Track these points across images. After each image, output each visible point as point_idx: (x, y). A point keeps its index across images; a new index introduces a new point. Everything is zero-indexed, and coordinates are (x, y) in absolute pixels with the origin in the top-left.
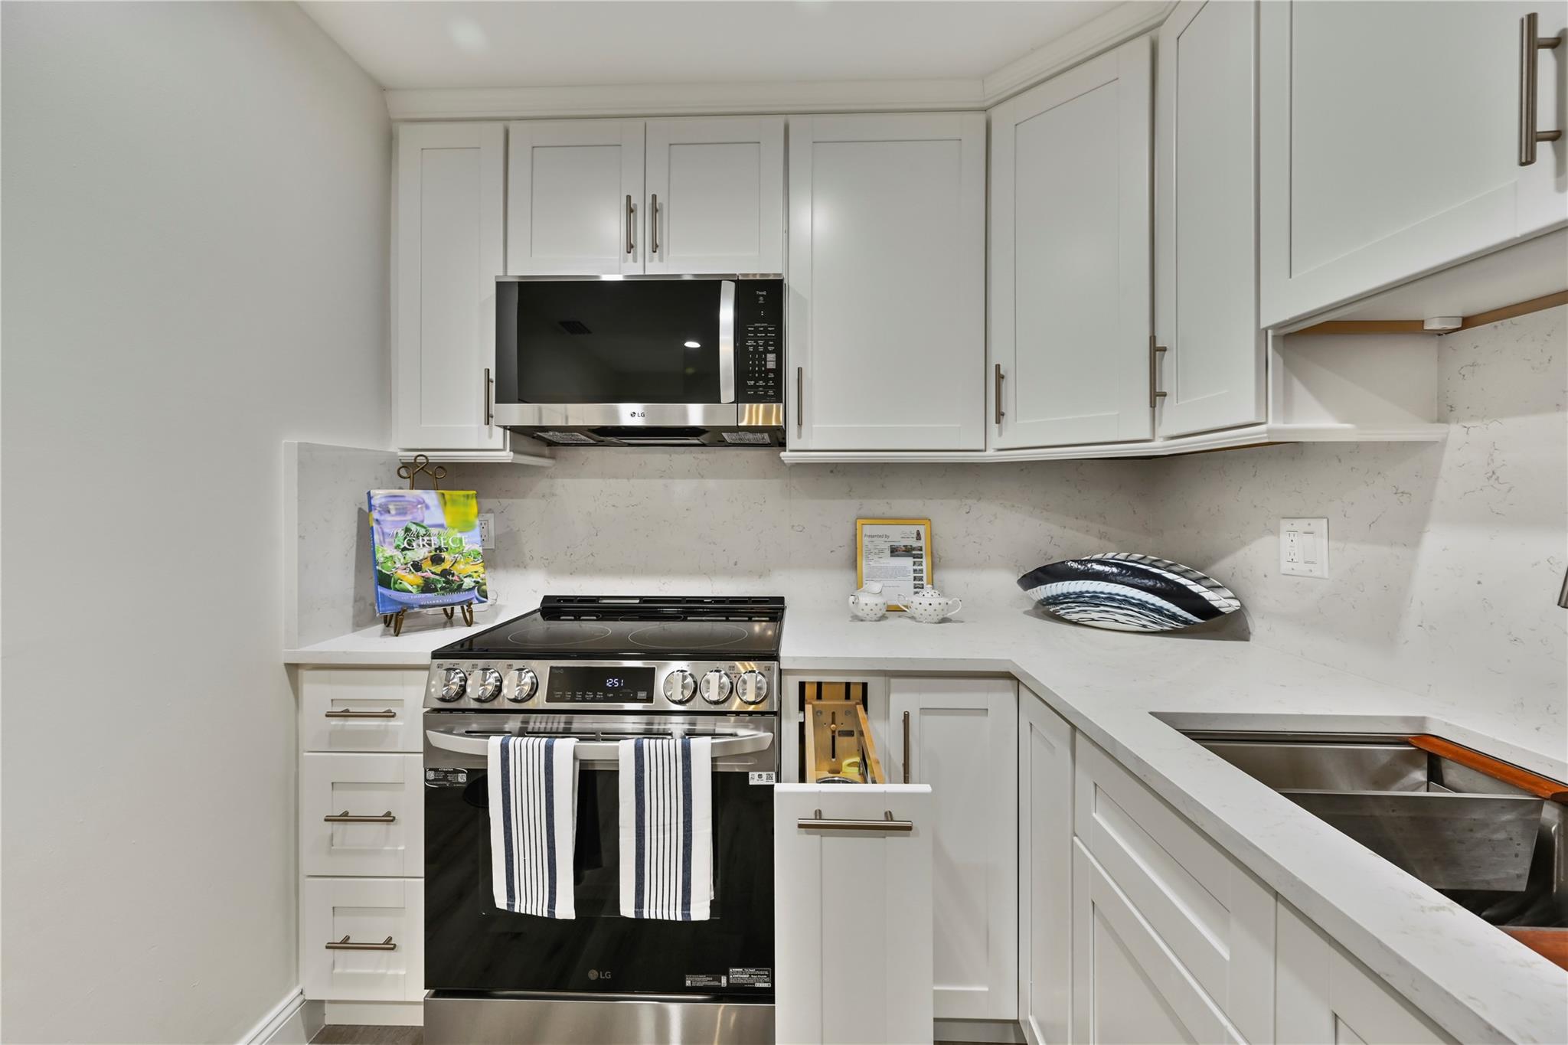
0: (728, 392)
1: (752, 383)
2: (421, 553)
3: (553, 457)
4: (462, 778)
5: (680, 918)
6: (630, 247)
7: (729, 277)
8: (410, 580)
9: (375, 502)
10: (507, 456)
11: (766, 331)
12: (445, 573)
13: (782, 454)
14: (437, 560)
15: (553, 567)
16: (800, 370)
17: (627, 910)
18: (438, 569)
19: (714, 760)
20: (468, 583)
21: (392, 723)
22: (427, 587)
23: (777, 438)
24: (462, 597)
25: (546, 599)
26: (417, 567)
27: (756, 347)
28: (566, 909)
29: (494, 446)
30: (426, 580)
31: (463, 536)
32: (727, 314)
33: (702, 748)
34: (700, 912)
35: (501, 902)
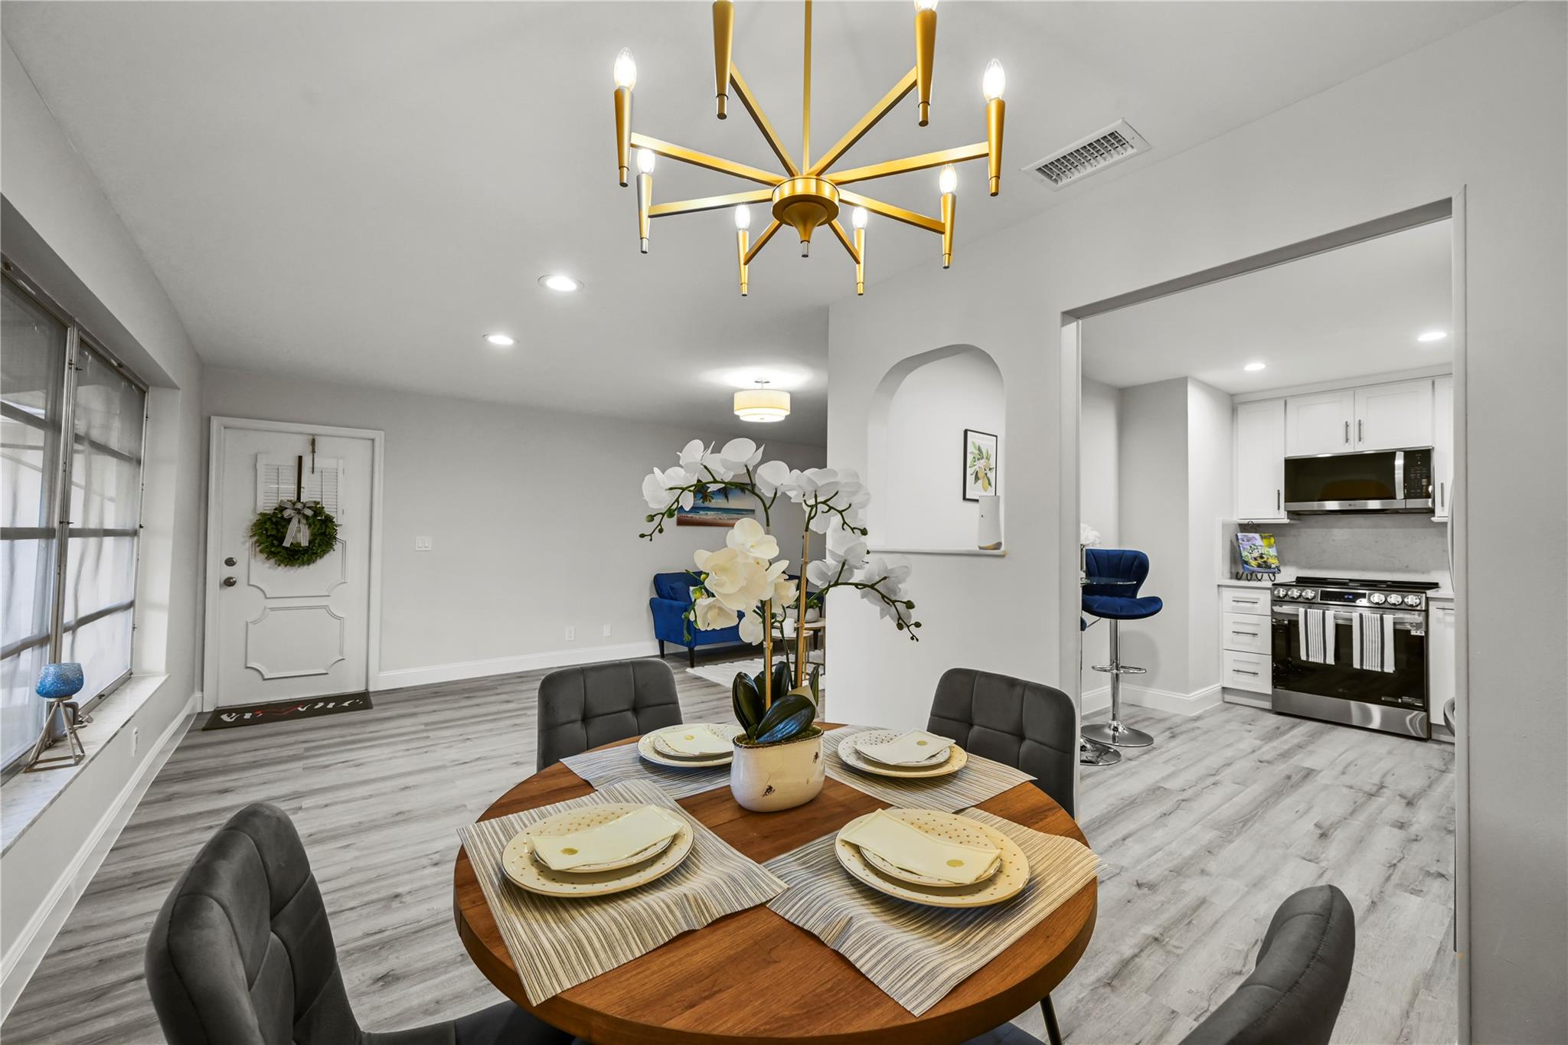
0: (1400, 493)
1: (1413, 491)
2: (1256, 554)
3: (1299, 520)
4: (1286, 622)
5: (1380, 670)
6: (1347, 440)
7: (1400, 450)
8: (1254, 563)
9: (1239, 537)
10: (1286, 521)
11: (1421, 470)
12: (1265, 562)
13: (1433, 519)
14: (1262, 557)
15: (1297, 564)
16: (1442, 484)
17: (1356, 665)
18: (1262, 560)
19: (1395, 623)
20: (1273, 566)
21: (1256, 605)
22: (1259, 566)
23: (1432, 511)
24: (1272, 570)
25: (1298, 578)
26: (1255, 559)
27: (1416, 477)
28: (1331, 660)
29: (1282, 517)
30: (1259, 563)
31: (1270, 550)
32: (1399, 462)
33: (1389, 619)
34: (1390, 668)
35: (1303, 657)
